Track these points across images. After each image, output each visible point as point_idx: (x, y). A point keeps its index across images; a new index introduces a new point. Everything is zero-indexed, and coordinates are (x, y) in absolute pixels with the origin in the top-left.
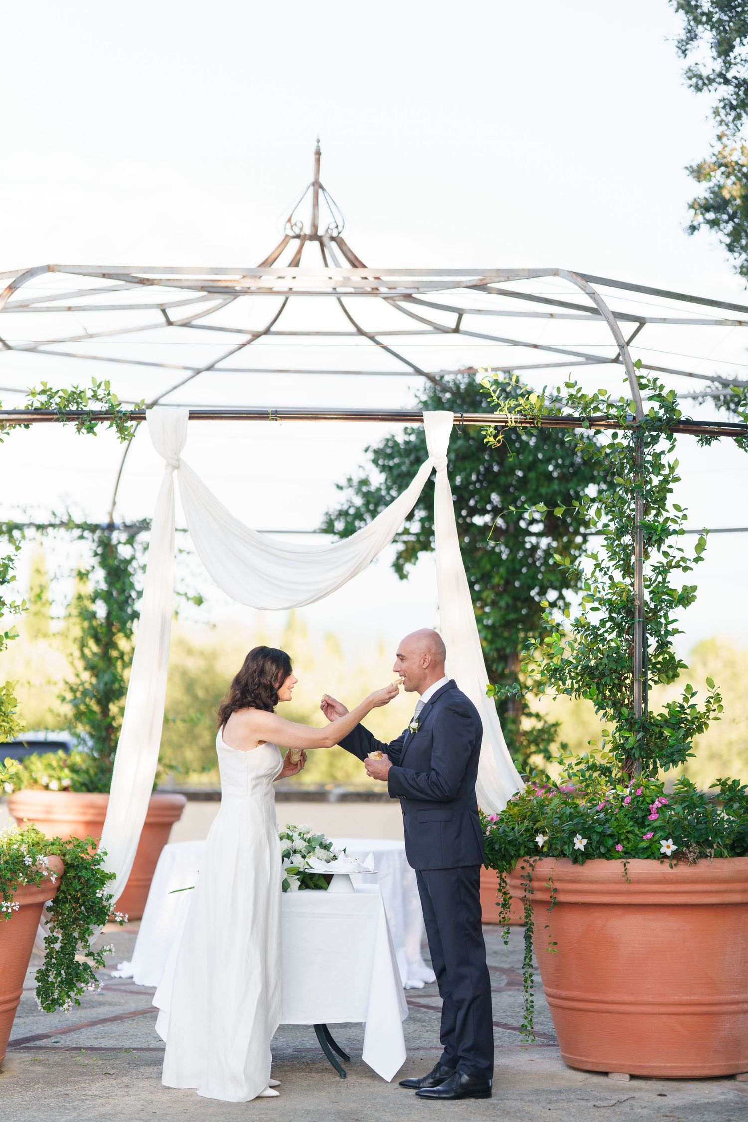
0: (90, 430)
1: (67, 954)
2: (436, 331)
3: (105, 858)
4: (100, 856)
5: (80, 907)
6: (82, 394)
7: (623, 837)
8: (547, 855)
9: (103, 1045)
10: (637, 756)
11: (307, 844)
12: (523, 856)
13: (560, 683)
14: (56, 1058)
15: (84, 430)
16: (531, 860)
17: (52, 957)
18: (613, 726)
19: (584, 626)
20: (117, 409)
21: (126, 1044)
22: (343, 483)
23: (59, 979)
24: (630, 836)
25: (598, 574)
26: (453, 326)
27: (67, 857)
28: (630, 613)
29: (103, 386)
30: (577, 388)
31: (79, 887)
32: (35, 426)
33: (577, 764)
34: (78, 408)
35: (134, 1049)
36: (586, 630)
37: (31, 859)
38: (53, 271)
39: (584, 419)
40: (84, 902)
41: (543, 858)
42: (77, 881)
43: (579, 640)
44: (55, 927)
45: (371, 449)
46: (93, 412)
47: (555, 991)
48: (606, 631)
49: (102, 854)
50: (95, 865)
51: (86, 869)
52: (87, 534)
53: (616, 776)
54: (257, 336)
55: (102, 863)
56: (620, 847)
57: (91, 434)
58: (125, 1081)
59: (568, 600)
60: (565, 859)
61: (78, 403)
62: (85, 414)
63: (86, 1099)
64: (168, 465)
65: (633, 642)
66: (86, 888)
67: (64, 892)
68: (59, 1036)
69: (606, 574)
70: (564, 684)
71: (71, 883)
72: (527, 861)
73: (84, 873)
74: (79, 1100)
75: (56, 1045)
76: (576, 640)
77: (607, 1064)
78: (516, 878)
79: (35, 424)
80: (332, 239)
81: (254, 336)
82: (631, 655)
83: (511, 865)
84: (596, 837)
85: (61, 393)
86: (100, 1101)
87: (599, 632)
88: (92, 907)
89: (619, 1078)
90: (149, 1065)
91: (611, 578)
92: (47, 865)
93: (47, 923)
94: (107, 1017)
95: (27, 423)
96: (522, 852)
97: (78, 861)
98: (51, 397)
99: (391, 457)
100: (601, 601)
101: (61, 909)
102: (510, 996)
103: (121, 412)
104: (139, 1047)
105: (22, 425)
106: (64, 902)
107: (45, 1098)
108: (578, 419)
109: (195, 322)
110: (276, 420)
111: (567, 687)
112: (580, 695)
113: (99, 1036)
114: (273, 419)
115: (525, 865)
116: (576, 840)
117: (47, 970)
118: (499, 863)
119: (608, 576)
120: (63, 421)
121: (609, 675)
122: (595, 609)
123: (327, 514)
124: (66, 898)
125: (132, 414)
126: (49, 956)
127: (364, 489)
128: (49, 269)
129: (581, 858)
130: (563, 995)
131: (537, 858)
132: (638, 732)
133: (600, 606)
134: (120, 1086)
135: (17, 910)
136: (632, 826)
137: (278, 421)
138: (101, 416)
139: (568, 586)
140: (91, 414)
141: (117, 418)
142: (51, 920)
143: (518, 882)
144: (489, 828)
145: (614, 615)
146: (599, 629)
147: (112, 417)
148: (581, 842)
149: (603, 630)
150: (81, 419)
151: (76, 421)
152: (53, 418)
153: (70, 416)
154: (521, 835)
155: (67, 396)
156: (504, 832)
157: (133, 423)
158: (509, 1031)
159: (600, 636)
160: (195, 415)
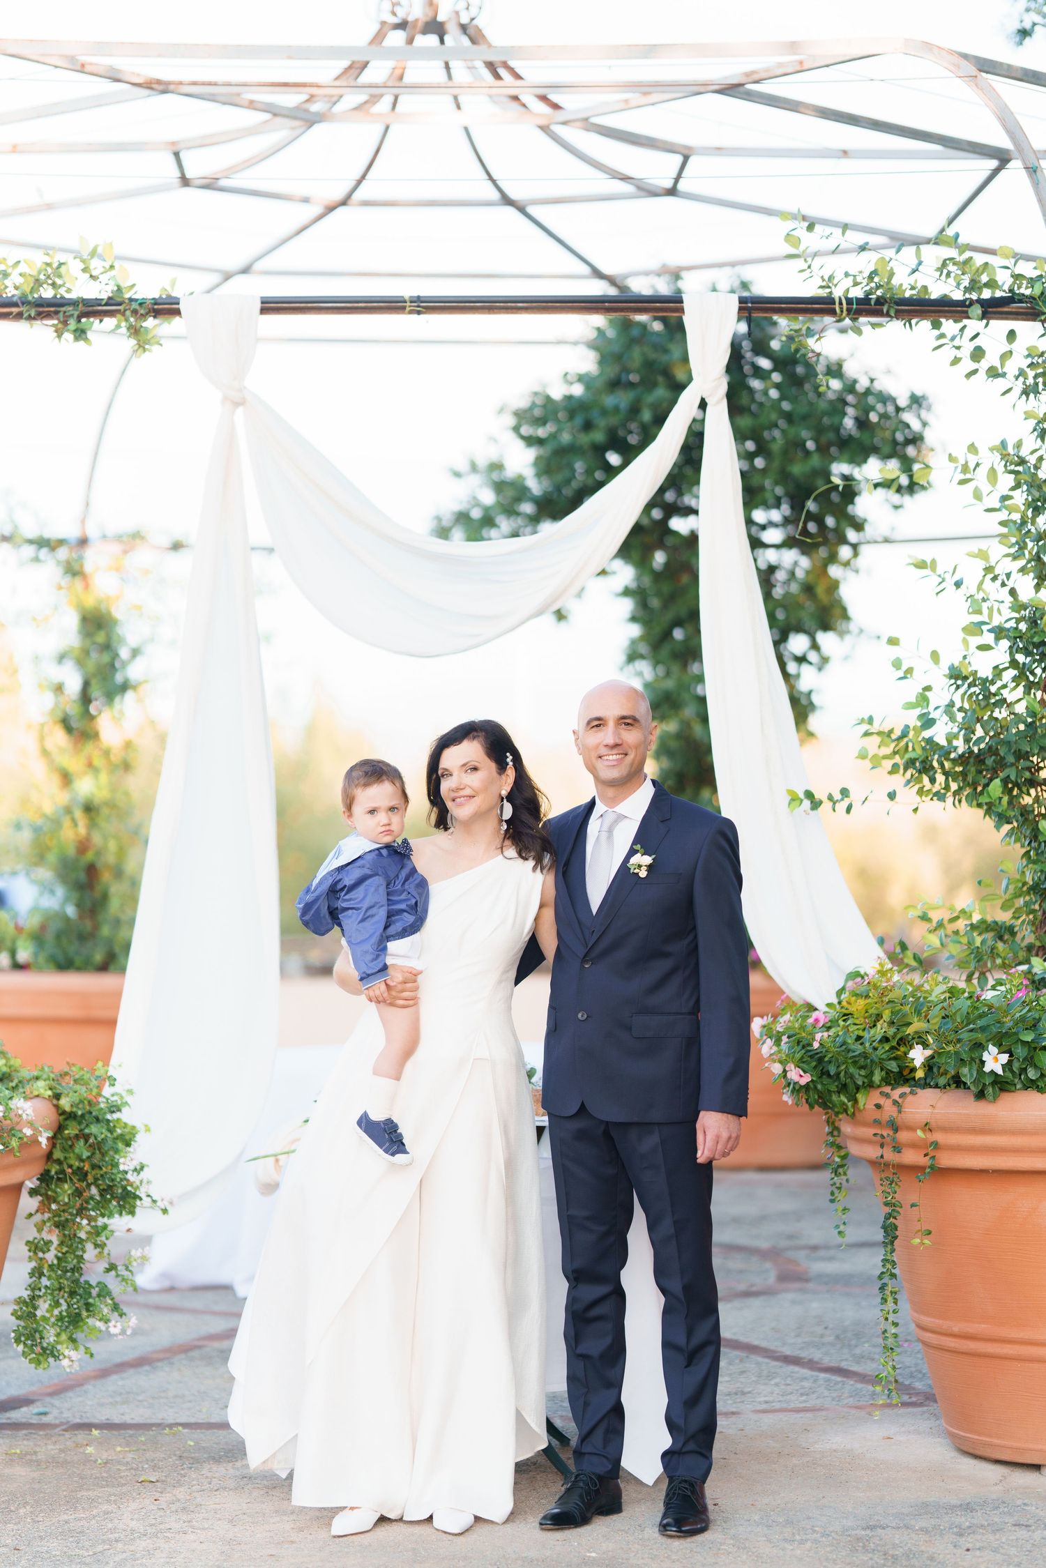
0: (80, 334)
1: (67, 1271)
2: (642, 193)
3: (128, 1099)
4: (122, 1097)
5: (89, 1185)
6: (63, 269)
8: (925, 1084)
9: (128, 1419)
12: (879, 1086)
13: (926, 779)
14: (47, 1448)
15: (68, 336)
16: (896, 1094)
17: (41, 1274)
19: (966, 678)
20: (127, 296)
21: (169, 1416)
22: (463, 466)
23: (56, 1312)
25: (990, 585)
26: (668, 184)
27: (63, 1101)
29: (101, 254)
30: (958, 245)
31: (86, 1154)
33: (952, 920)
34: (55, 295)
35: (185, 1425)
36: (970, 686)
37: (2, 1108)
39: (972, 303)
40: (96, 1179)
41: (919, 1090)
42: (82, 1142)
43: (958, 704)
44: (44, 1222)
45: (509, 410)
46: (86, 302)
47: (937, 1321)
48: (1005, 686)
49: (124, 1094)
50: (113, 1112)
51: (97, 1120)
52: (44, 552)
53: (1024, 938)
54: (328, 209)
55: (125, 1110)
57: (82, 343)
58: (181, 1496)
59: (825, 651)
60: (961, 1092)
61: (54, 285)
62: (69, 304)
63: (117, 1541)
64: (226, 399)
66: (98, 1155)
67: (59, 1162)
68: (48, 1399)
69: (1003, 585)
70: (933, 781)
71: (71, 1147)
72: (887, 1096)
73: (94, 1129)
74: (104, 1541)
75: (45, 1419)
76: (952, 704)
77: (1041, 1451)
78: (866, 1124)
80: (464, 28)
81: (324, 208)
83: (856, 1101)
84: (1020, 1052)
85: (23, 268)
86: (142, 1544)
88: (110, 1187)
90: (217, 1460)
91: (1013, 592)
92: (30, 1118)
93: (31, 1215)
94: (126, 1358)
96: (877, 1078)
97: (84, 1108)
98: (6, 274)
99: (542, 421)
100: (999, 632)
101: (56, 1192)
103: (136, 300)
104: (193, 1420)
106: (59, 1179)
107: (41, 1538)
108: (961, 304)
109: (229, 181)
110: (419, 313)
111: (937, 785)
112: (960, 801)
113: (118, 1399)
114: (411, 312)
115: (882, 1101)
116: (986, 1056)
117: (33, 1298)
118: (834, 1098)
119: (1007, 589)
120: (30, 318)
121: (1012, 765)
122: (984, 648)
124: (63, 1172)
125: (156, 304)
126: (37, 1273)
127: (495, 476)
129: (991, 1089)
130: (956, 1329)
131: (907, 1090)
133: (993, 642)
134: (173, 1508)
137: (422, 316)
138: (100, 308)
139: (826, 627)
140: (80, 305)
141: (128, 313)
142: (37, 1211)
143: (868, 1132)
144: (818, 1036)
145: (1020, 658)
146: (993, 682)
147: (120, 310)
148: (996, 1060)
149: (999, 684)
150: (61, 314)
151: (52, 318)
152: (11, 313)
153: (41, 309)
154: (875, 1049)
155: (34, 273)
156: (844, 1043)
157: (157, 321)
158: (822, 1375)
159: (995, 695)
160: (268, 305)
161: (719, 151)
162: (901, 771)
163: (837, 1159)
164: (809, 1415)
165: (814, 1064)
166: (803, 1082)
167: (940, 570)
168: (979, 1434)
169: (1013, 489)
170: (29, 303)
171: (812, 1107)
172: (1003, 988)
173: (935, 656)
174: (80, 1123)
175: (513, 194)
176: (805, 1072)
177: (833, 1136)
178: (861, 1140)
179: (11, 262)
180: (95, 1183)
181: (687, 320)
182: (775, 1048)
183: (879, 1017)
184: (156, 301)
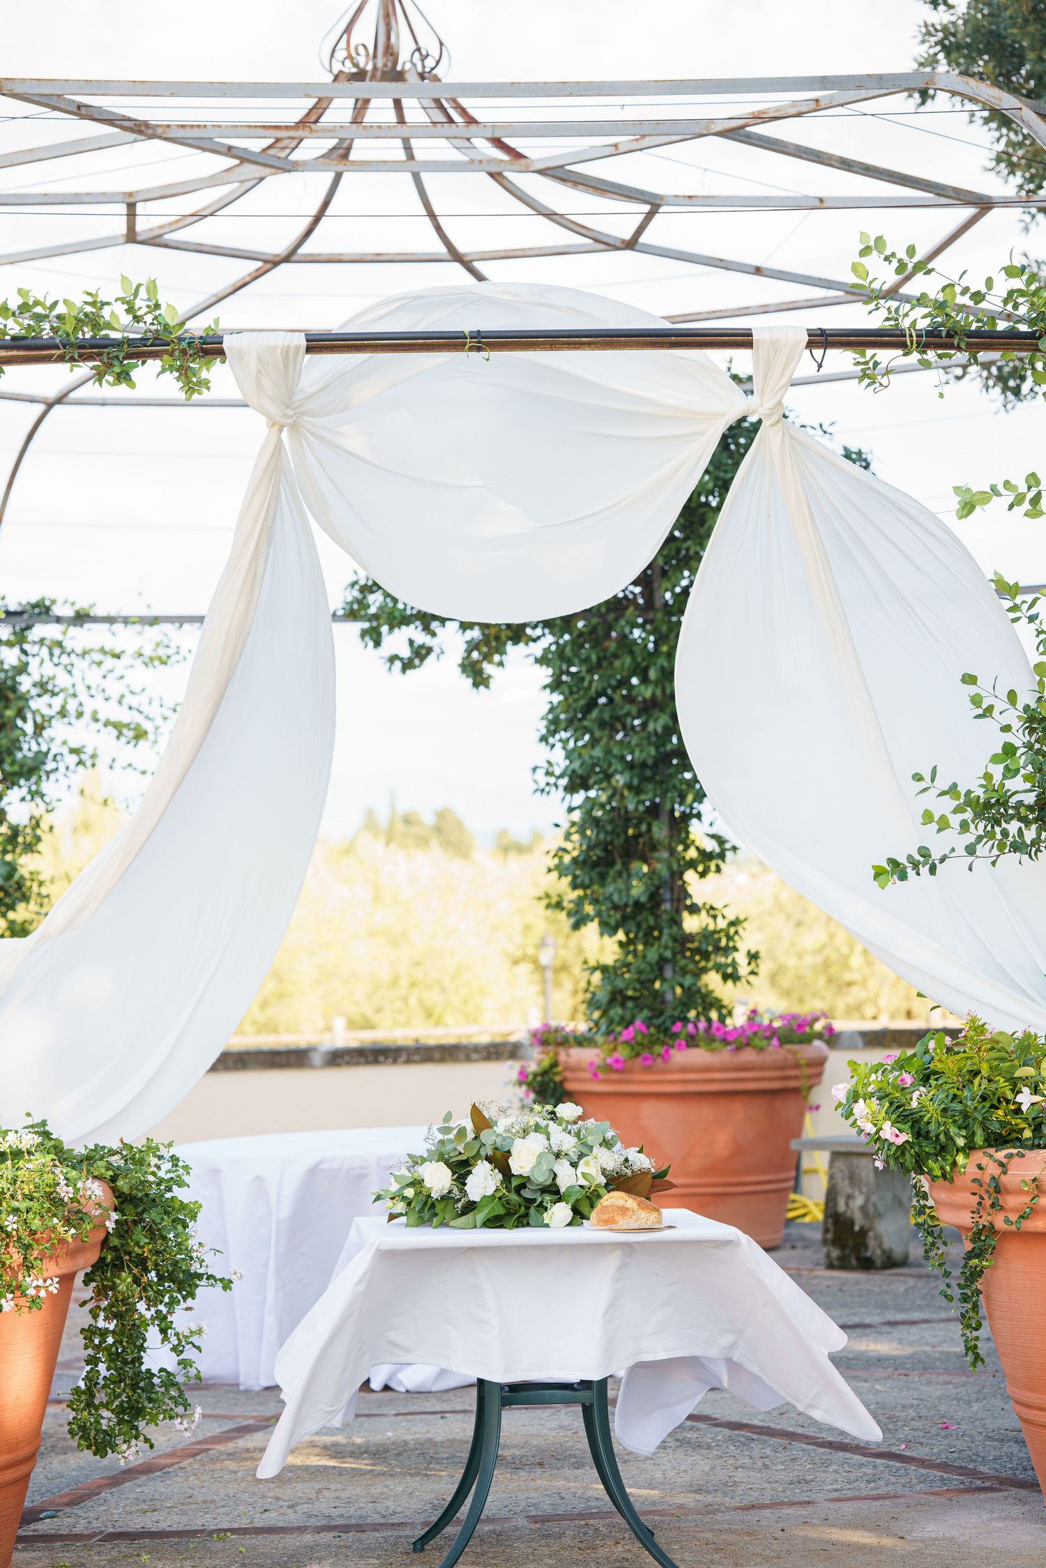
3: (186, 1177)
4: (180, 1175)
5: (146, 1270)
6: (105, 310)
8: (1034, 1145)
11: (576, 1140)
12: (982, 1148)
14: (94, 1558)
15: (110, 379)
16: (1001, 1155)
20: (175, 335)
21: (208, 1521)
26: (627, 236)
27: (120, 1183)
29: (143, 293)
30: (1026, 275)
31: (144, 1239)
34: (96, 336)
35: (233, 1531)
37: (71, 1189)
40: (155, 1266)
41: (1028, 1151)
42: (140, 1228)
44: (100, 1310)
46: (131, 342)
50: (164, 1192)
51: (156, 1202)
54: (270, 264)
57: (125, 385)
61: (94, 326)
62: (113, 346)
66: (159, 1240)
67: (115, 1249)
68: (69, 1510)
71: (127, 1232)
72: (991, 1156)
73: (151, 1212)
75: (76, 1531)
78: (963, 1189)
81: (266, 264)
83: (955, 1164)
85: (61, 309)
88: (171, 1273)
93: (84, 1303)
96: (979, 1139)
97: (142, 1190)
98: (41, 317)
101: (114, 1283)
103: (184, 339)
104: (236, 1525)
106: (116, 1267)
108: (1029, 335)
109: (172, 236)
110: (479, 349)
112: (1038, 849)
113: (145, 1507)
114: (471, 349)
115: (985, 1161)
120: (72, 359)
124: (120, 1258)
125: (201, 343)
126: (93, 1360)
131: (1014, 1151)
135: (55, 1291)
138: (144, 349)
140: (126, 346)
141: (177, 353)
142: (91, 1298)
143: (967, 1198)
144: (913, 1098)
147: (168, 350)
150: (105, 355)
151: (94, 360)
152: (52, 356)
153: (83, 351)
154: (976, 1107)
155: (74, 313)
156: (940, 1104)
157: (206, 361)
158: (879, 1461)
160: (319, 344)
161: (691, 200)
164: (887, 1502)
165: (910, 1123)
166: (898, 1142)
170: (72, 345)
174: (136, 1206)
175: (462, 248)
176: (901, 1132)
179: (48, 304)
182: (867, 1110)
183: (976, 1073)
184: (204, 340)
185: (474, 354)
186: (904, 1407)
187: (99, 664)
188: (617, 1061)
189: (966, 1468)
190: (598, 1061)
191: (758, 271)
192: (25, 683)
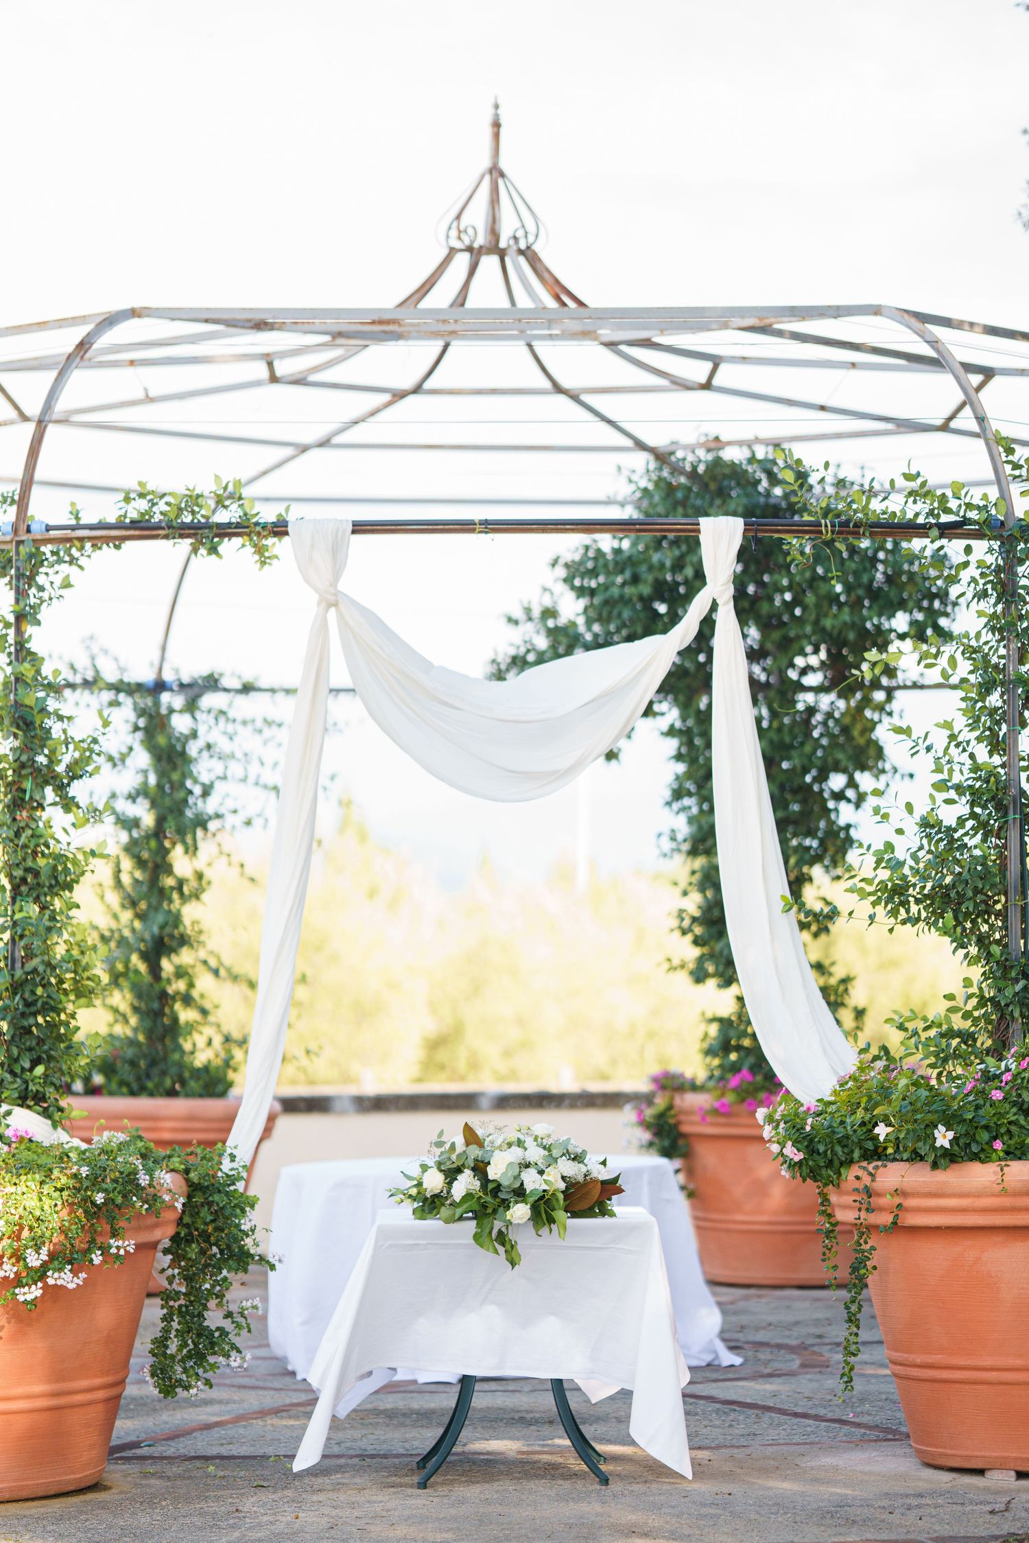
0: (213, 550)
1: (194, 1317)
3: (243, 1173)
4: (240, 1172)
5: (211, 1245)
6: (200, 500)
7: (1003, 1130)
8: (895, 1160)
10: (1017, 1014)
12: (859, 1161)
13: (902, 909)
15: (203, 551)
16: (871, 1167)
17: (172, 1320)
18: (976, 972)
19: (933, 827)
20: (252, 521)
22: (518, 614)
23: (184, 1350)
24: (1013, 1128)
25: (953, 751)
26: (703, 380)
27: (192, 1175)
28: (1001, 808)
29: (230, 488)
30: (920, 480)
31: (209, 1218)
32: (128, 545)
33: (926, 1029)
34: (193, 520)
36: (936, 833)
37: (148, 1177)
38: (139, 316)
39: (931, 526)
40: (218, 1240)
41: (890, 1164)
42: (206, 1208)
43: (926, 848)
44: (175, 1276)
45: (561, 562)
46: (219, 526)
47: (905, 1355)
48: (966, 834)
49: (240, 1169)
50: (229, 1185)
51: (219, 1191)
52: (122, 697)
53: (983, 1044)
54: (399, 395)
55: (242, 1181)
56: (998, 1145)
57: (214, 556)
59: (862, 789)
60: (920, 1164)
61: (193, 513)
62: (204, 528)
64: (321, 601)
65: (1006, 849)
66: (220, 1220)
69: (964, 750)
70: (907, 911)
71: (199, 1212)
72: (864, 1168)
73: (216, 1198)
76: (921, 848)
77: (984, 1457)
78: (848, 1193)
79: (128, 543)
80: (521, 252)
81: (394, 395)
82: (1003, 868)
83: (840, 1174)
84: (964, 1130)
85: (168, 498)
87: (956, 836)
88: (228, 1246)
89: (1001, 1477)
90: (315, 1475)
91: (972, 756)
92: (169, 1187)
93: (164, 1270)
95: (117, 542)
96: (856, 1154)
97: (208, 1181)
98: (154, 505)
99: (593, 573)
100: (959, 788)
101: (184, 1250)
102: (810, 1380)
103: (259, 524)
104: (290, 1453)
105: (111, 545)
108: (923, 526)
109: (312, 378)
110: (486, 533)
111: (910, 914)
112: (929, 928)
114: (480, 532)
115: (860, 1173)
116: (937, 1134)
117: (165, 1339)
118: (824, 1172)
119: (967, 754)
120: (174, 538)
121: (971, 899)
122: (949, 802)
123: (494, 661)
124: (191, 1234)
125: (273, 527)
126: (168, 1318)
127: (551, 623)
128: (134, 313)
129: (942, 1161)
130: (918, 1361)
131: (879, 1163)
132: (1017, 981)
133: (956, 797)
135: (131, 1251)
136: (1015, 1115)
137: (489, 535)
138: (230, 530)
139: (863, 768)
140: (214, 528)
141: (253, 533)
142: (169, 1267)
143: (848, 1199)
144: (810, 1121)
145: (978, 810)
146: (955, 830)
147: (246, 532)
148: (945, 1136)
149: (961, 832)
150: (199, 536)
151: (192, 538)
152: (160, 535)
153: (182, 532)
154: (855, 1131)
155: (177, 502)
156: (830, 1126)
157: (275, 540)
158: (824, 1424)
159: (957, 840)
160: (360, 528)
161: (744, 360)
162: (883, 903)
163: (828, 1225)
164: (807, 1446)
165: (806, 1143)
166: (797, 1159)
167: (914, 737)
168: (937, 1447)
169: (971, 672)
170: (175, 526)
171: (804, 1180)
172: (960, 1082)
173: (909, 807)
175: (565, 383)
176: (799, 1150)
177: (824, 1206)
178: (845, 1207)
179: (160, 493)
180: (216, 1244)
181: (702, 538)
182: (774, 1132)
183: (858, 1105)
184: (275, 525)
185: (484, 535)
186: (880, 1393)
187: (260, 731)
188: (723, 1105)
189: (890, 1428)
190: (707, 1106)
191: (823, 408)
192: (193, 749)
